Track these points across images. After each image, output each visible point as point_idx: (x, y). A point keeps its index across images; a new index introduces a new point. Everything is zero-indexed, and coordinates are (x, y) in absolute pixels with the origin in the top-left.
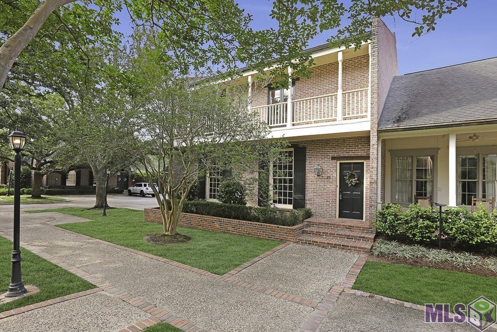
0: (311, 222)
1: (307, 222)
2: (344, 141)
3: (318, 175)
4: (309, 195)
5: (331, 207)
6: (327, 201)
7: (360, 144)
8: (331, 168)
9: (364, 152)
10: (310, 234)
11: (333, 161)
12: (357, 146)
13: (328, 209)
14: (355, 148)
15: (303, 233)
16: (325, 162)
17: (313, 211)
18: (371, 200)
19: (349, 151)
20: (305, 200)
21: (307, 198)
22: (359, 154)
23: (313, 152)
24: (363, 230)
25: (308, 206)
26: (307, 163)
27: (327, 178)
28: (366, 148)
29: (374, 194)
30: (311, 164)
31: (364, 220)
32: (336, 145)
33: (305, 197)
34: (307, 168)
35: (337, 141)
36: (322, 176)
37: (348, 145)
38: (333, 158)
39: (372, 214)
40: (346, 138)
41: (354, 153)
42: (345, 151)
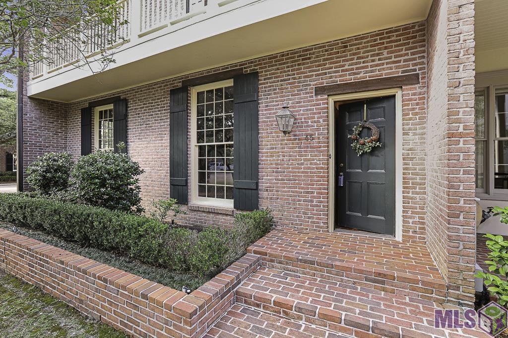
0: (266, 254)
1: (255, 252)
2: (346, 47)
3: (285, 132)
4: (266, 179)
5: (317, 206)
6: (308, 193)
7: (386, 48)
8: (315, 113)
9: (397, 67)
10: (258, 306)
11: (319, 97)
12: (378, 55)
13: (308, 209)
14: (373, 61)
15: (237, 300)
16: (300, 102)
17: (276, 215)
18: (455, 194)
19: (357, 69)
20: (257, 189)
21: (263, 185)
22: (385, 74)
23: (274, 82)
24: (426, 291)
25: (264, 205)
26: (262, 107)
27: (307, 139)
28: (401, 56)
29: (465, 172)
30: (269, 110)
31: (399, 236)
32: (324, 60)
33: (257, 184)
34: (261, 119)
35: (326, 51)
36: (295, 135)
37: (354, 54)
38: (319, 91)
39: (459, 239)
40: (349, 40)
41: (372, 71)
42: (347, 70)
